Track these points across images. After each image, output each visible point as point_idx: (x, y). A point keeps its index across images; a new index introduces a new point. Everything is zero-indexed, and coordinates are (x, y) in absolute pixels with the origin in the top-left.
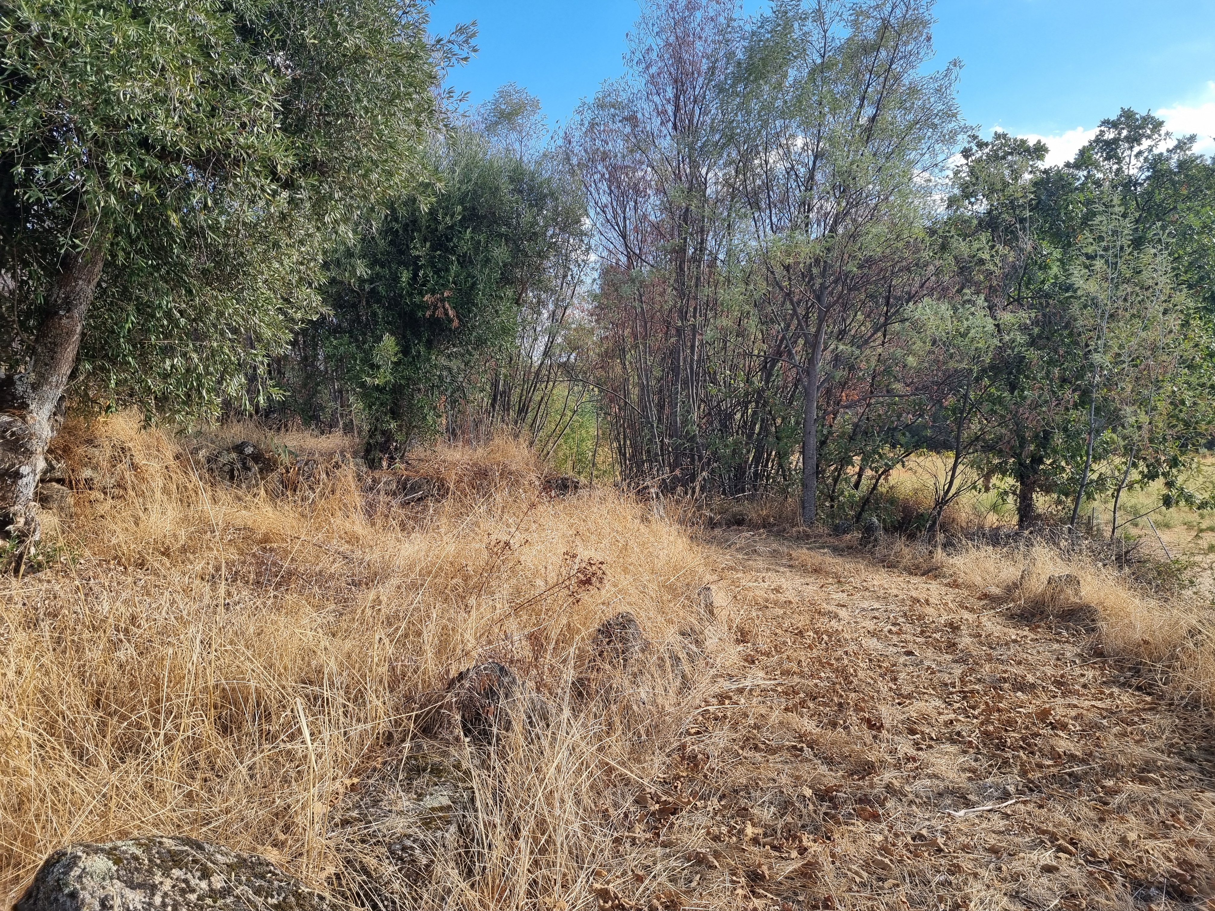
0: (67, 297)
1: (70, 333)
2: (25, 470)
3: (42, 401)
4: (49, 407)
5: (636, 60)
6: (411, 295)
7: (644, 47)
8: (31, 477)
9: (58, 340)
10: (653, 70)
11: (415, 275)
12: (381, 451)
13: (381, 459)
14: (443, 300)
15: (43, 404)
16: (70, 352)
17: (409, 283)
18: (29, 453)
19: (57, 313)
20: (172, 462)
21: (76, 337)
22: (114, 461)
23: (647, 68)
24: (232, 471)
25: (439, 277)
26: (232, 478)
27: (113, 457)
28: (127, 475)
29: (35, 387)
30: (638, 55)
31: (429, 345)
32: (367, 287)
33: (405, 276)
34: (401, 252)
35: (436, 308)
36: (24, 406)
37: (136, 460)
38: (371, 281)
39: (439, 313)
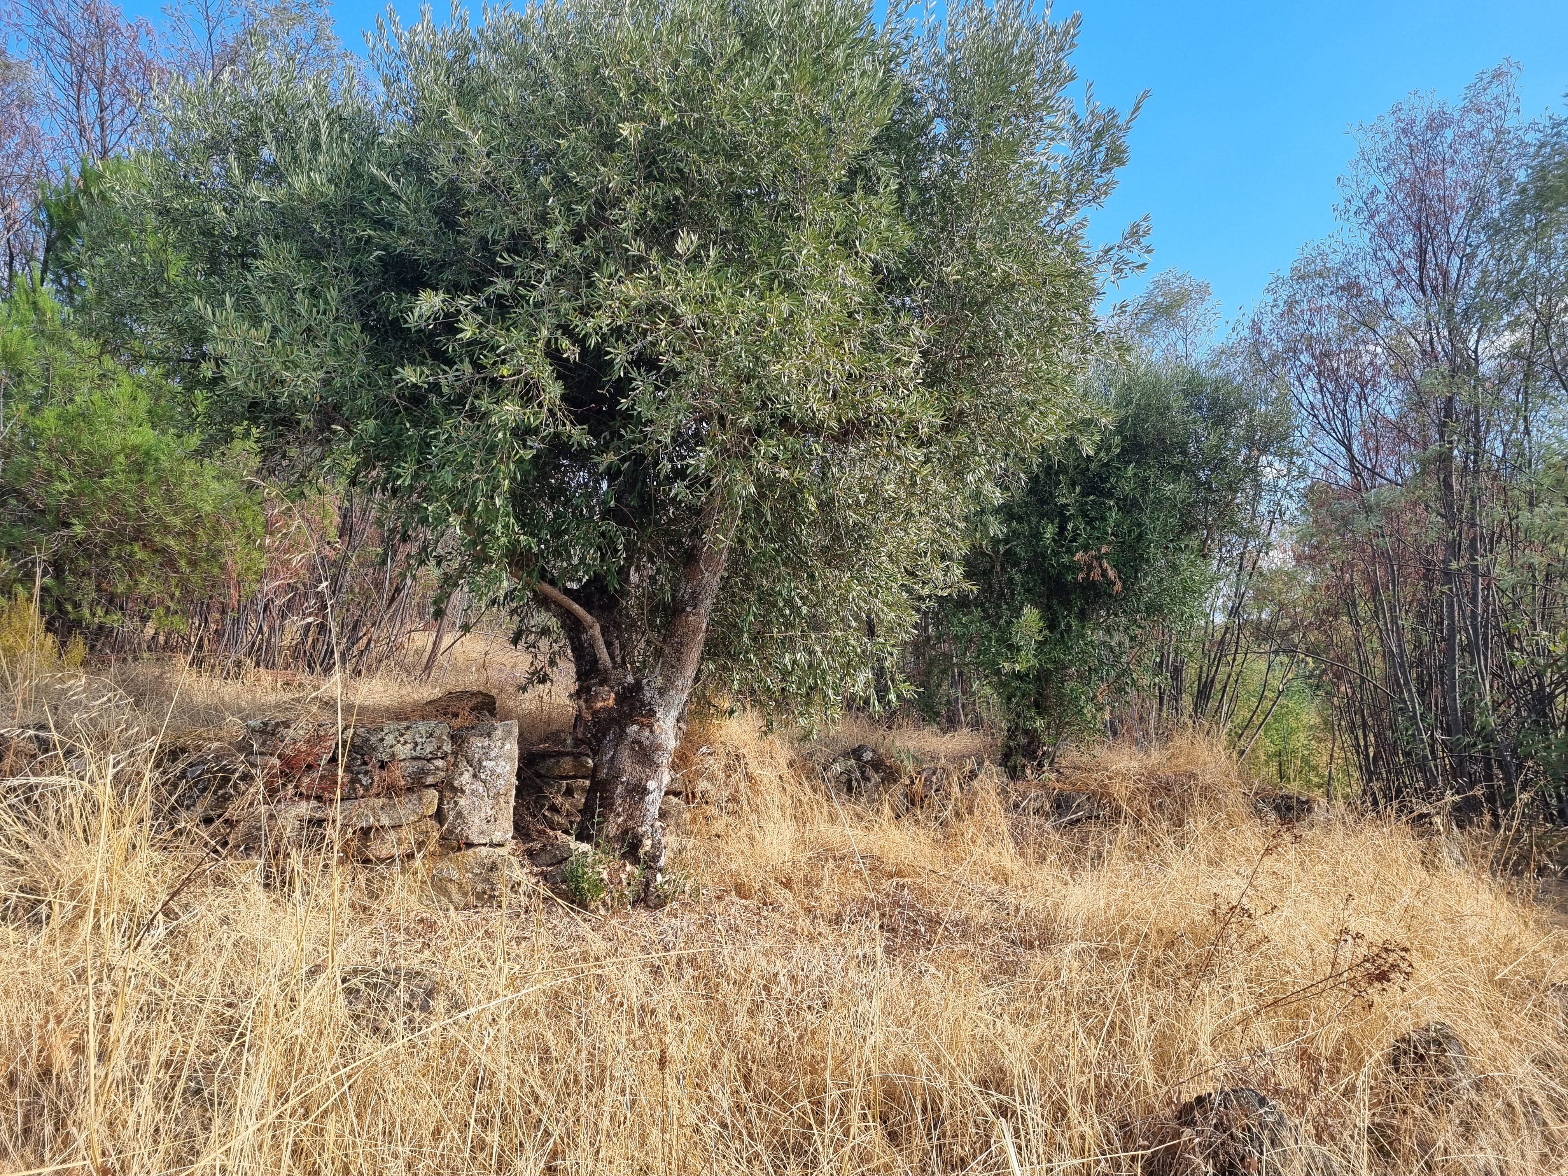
0: (694, 592)
1: (695, 632)
2: (651, 785)
3: (668, 708)
4: (674, 713)
5: (1353, 209)
6: (1056, 554)
7: (1365, 192)
8: (656, 793)
9: (685, 640)
10: (1382, 217)
11: (1062, 529)
12: (1024, 756)
13: (1024, 766)
14: (1099, 558)
15: (669, 711)
16: (695, 653)
17: (1054, 540)
18: (654, 766)
19: (684, 610)
20: (786, 772)
21: (701, 637)
22: (729, 769)
23: (1372, 217)
24: (849, 781)
25: (1093, 528)
26: (850, 790)
27: (727, 766)
28: (742, 786)
29: (662, 692)
30: (1358, 203)
31: (1083, 616)
32: (1002, 549)
33: (1050, 532)
34: (1042, 502)
35: (1090, 568)
36: (652, 713)
37: (751, 769)
38: (1007, 541)
39: (1096, 575)
